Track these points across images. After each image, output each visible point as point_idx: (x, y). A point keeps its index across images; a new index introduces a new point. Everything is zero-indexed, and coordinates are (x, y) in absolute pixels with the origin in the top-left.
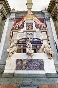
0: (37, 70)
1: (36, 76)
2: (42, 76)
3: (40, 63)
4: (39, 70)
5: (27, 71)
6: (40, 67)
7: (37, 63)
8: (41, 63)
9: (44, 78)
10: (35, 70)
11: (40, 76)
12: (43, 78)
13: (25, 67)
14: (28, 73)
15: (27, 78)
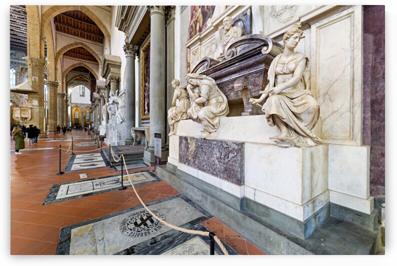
0: (216, 175)
1: (213, 191)
2: (229, 200)
3: (227, 156)
4: (223, 178)
5: (195, 170)
6: (226, 170)
7: (218, 155)
8: (231, 155)
9: (232, 210)
10: (213, 174)
11: (224, 197)
12: (228, 208)
13: (193, 158)
14: (196, 176)
15: (194, 188)
